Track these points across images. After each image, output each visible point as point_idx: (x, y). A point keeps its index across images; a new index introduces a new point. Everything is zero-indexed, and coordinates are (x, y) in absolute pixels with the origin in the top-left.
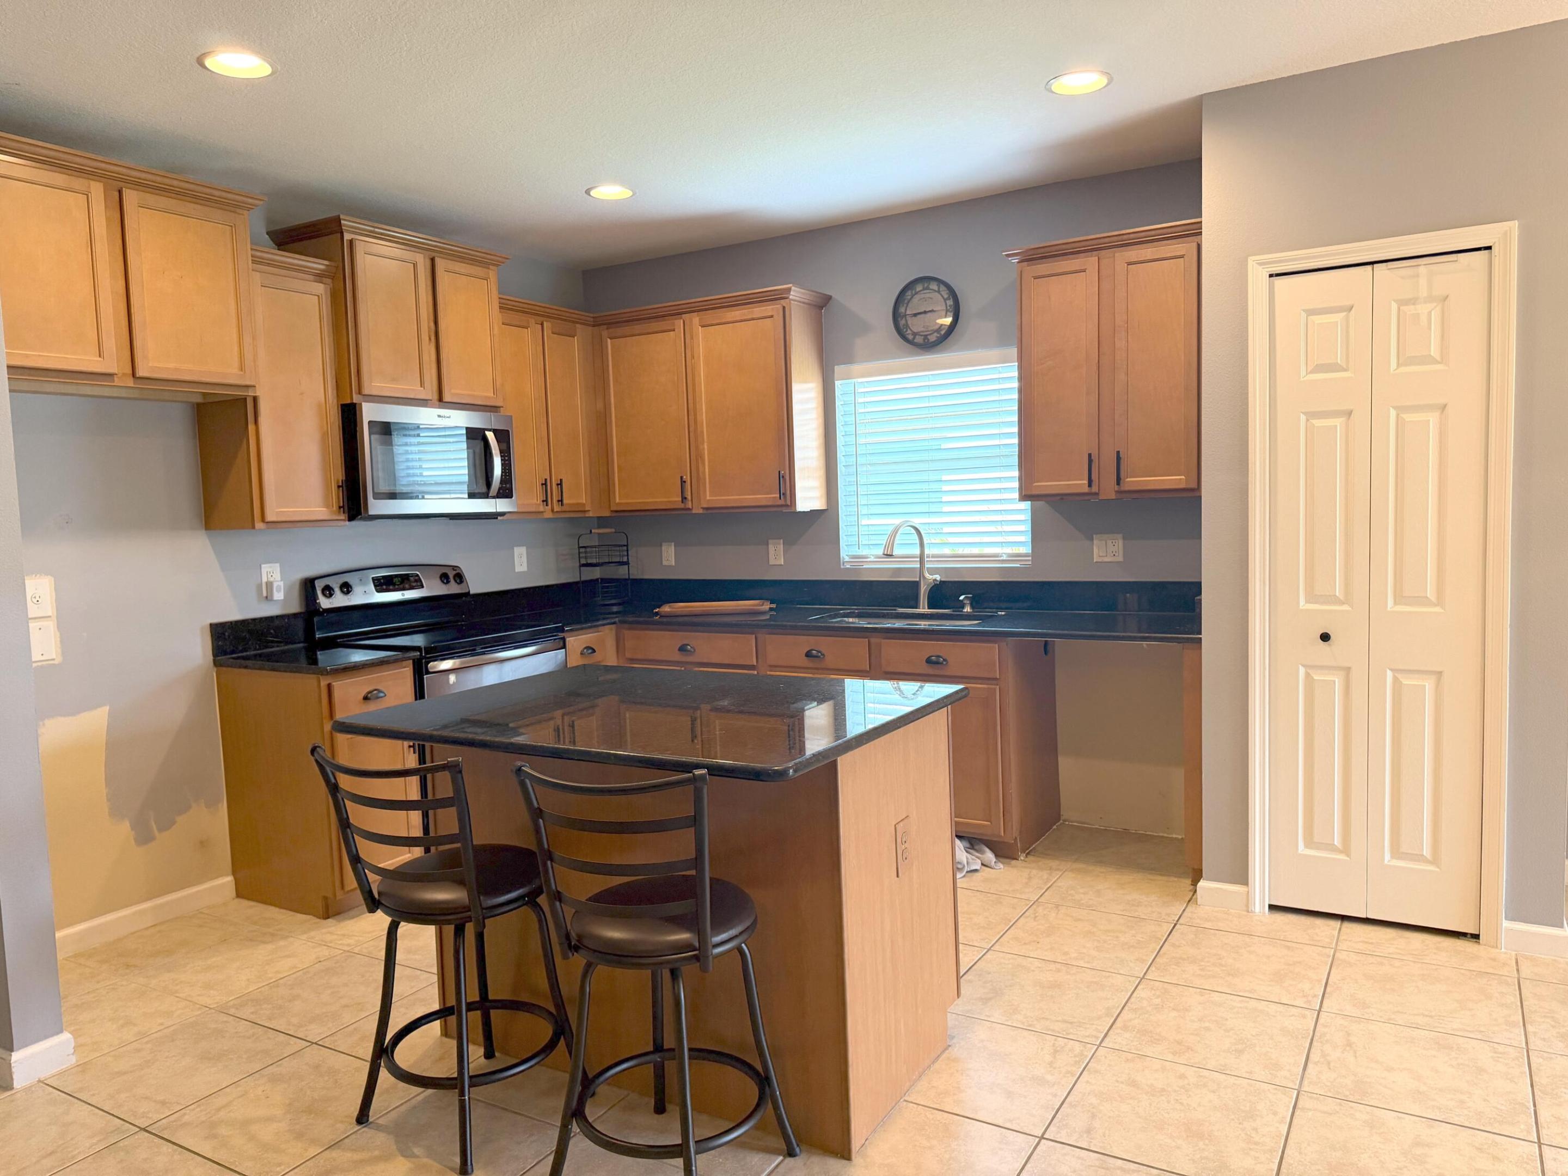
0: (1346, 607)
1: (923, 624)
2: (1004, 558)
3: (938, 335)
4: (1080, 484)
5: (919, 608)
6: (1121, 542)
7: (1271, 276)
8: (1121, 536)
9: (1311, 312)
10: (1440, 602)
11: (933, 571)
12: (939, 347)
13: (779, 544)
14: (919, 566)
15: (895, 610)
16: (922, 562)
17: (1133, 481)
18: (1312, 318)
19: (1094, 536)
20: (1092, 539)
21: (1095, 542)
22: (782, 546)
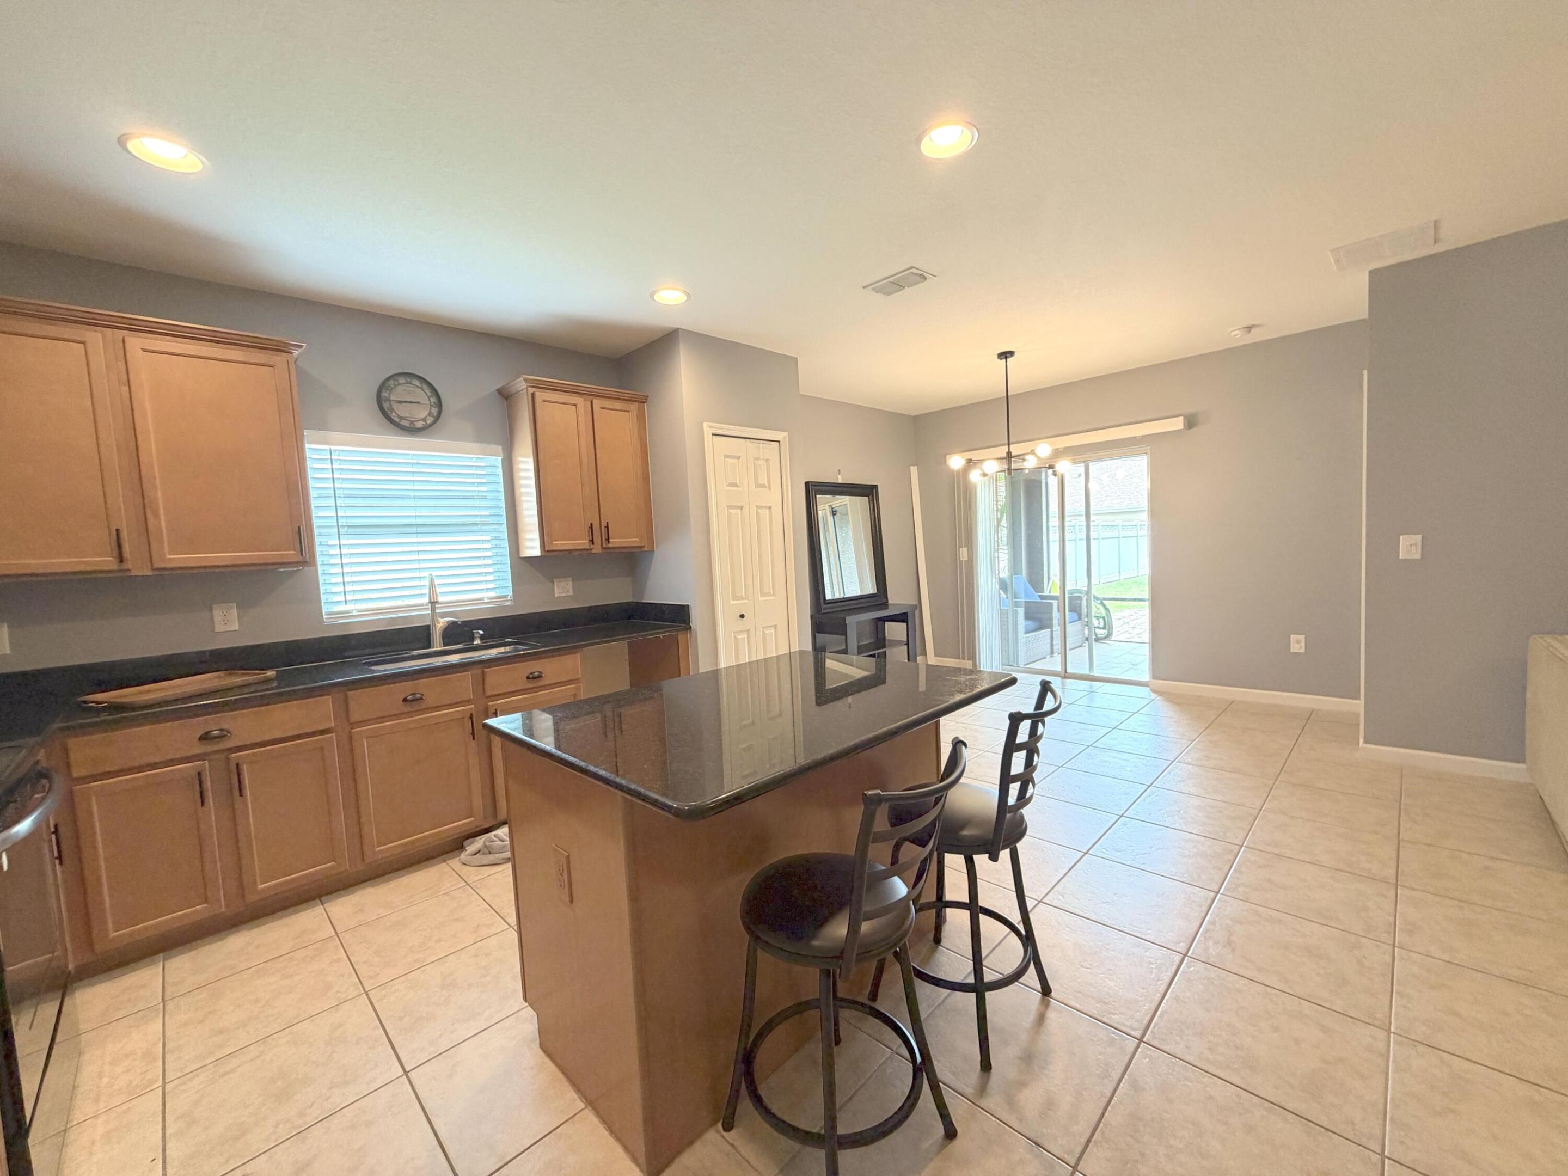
0: (746, 601)
1: (439, 661)
2: (486, 600)
3: (424, 423)
4: (583, 543)
5: (434, 648)
6: (571, 583)
7: (713, 435)
8: (570, 579)
9: (726, 456)
10: (774, 595)
11: (444, 615)
12: (424, 432)
13: (232, 607)
14: (429, 612)
15: (407, 653)
16: (433, 609)
17: (615, 541)
18: (726, 459)
19: (555, 580)
20: (553, 582)
21: (555, 584)
22: (235, 610)
